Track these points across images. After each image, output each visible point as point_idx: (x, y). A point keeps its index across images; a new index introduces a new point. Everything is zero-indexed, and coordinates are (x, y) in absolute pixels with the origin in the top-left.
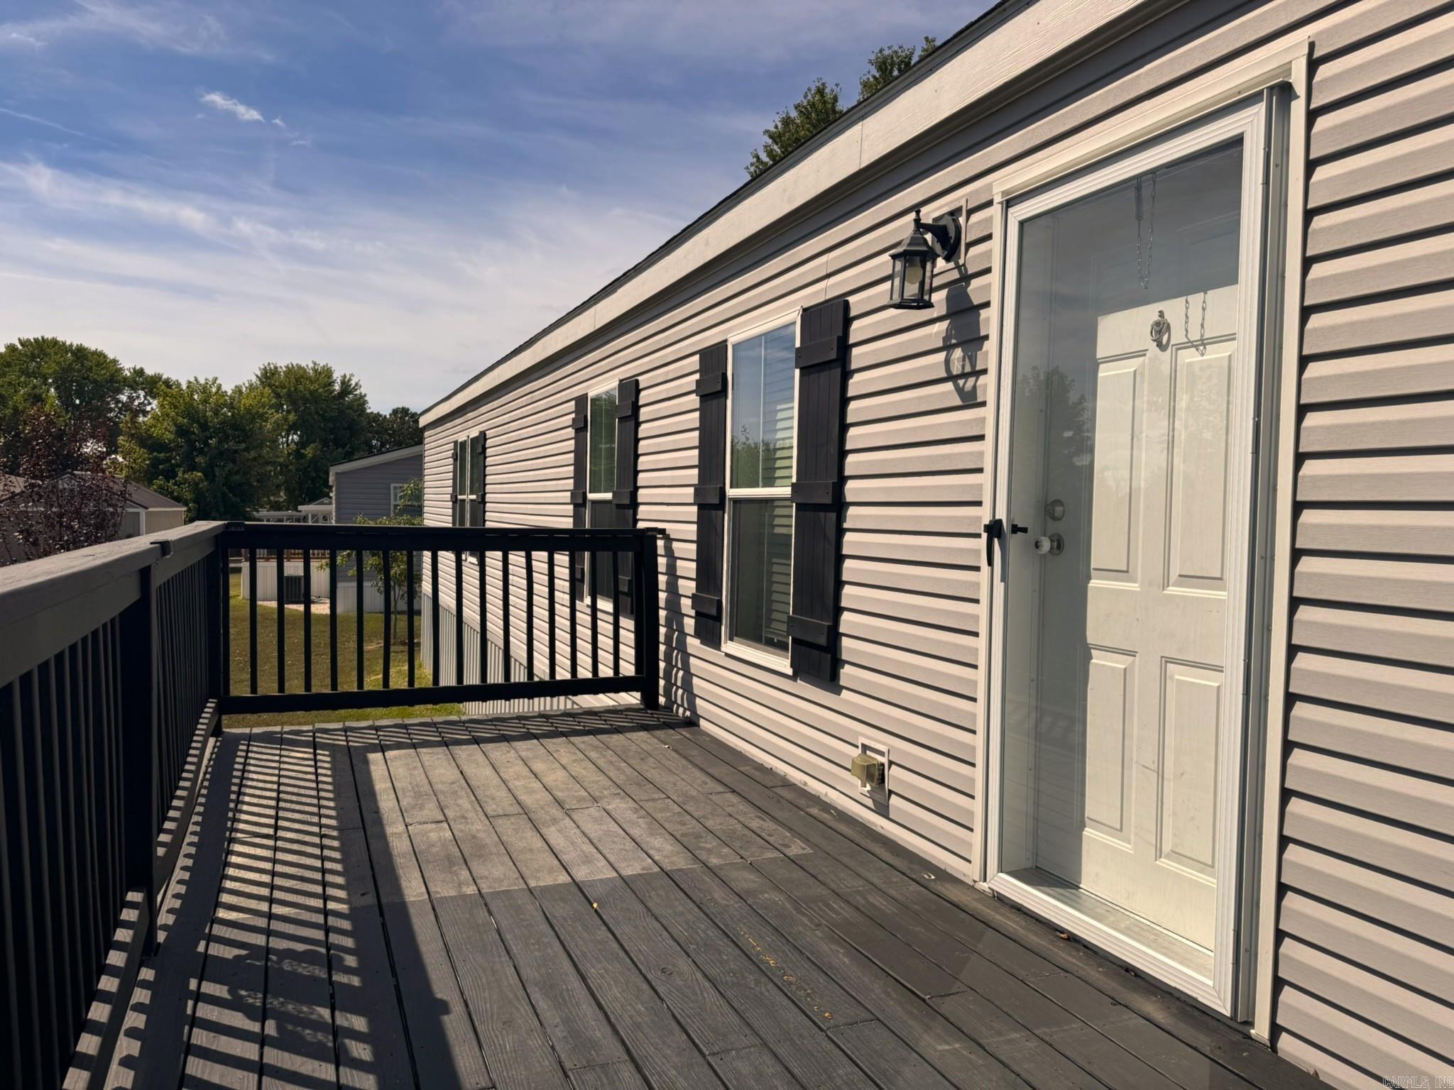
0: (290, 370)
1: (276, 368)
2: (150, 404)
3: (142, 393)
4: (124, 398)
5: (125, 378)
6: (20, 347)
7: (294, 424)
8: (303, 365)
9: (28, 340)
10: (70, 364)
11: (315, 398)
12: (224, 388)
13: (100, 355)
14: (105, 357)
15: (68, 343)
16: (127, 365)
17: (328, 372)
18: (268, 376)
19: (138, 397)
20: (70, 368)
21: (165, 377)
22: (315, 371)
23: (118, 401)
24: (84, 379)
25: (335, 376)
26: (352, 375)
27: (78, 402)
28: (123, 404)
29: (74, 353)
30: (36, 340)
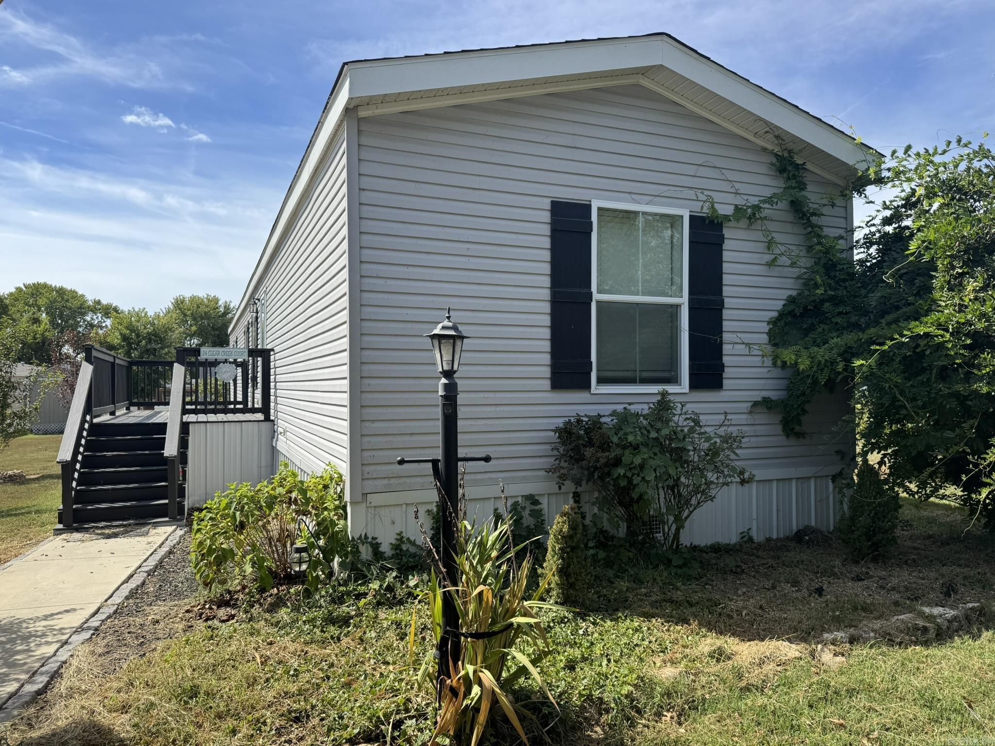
0: (193, 299)
1: (184, 298)
2: (105, 322)
3: (100, 315)
4: (88, 318)
5: (89, 307)
6: (24, 289)
7: (195, 332)
8: (201, 295)
9: (29, 285)
10: (55, 299)
11: (206, 316)
12: (149, 314)
13: (74, 293)
14: (76, 293)
15: (53, 286)
16: (90, 297)
17: (217, 301)
18: (179, 304)
19: (97, 318)
20: (55, 301)
21: (114, 305)
22: (209, 300)
23: (85, 321)
24: (63, 307)
25: (220, 303)
26: (231, 302)
27: (60, 321)
28: (88, 322)
29: (57, 292)
30: (34, 284)
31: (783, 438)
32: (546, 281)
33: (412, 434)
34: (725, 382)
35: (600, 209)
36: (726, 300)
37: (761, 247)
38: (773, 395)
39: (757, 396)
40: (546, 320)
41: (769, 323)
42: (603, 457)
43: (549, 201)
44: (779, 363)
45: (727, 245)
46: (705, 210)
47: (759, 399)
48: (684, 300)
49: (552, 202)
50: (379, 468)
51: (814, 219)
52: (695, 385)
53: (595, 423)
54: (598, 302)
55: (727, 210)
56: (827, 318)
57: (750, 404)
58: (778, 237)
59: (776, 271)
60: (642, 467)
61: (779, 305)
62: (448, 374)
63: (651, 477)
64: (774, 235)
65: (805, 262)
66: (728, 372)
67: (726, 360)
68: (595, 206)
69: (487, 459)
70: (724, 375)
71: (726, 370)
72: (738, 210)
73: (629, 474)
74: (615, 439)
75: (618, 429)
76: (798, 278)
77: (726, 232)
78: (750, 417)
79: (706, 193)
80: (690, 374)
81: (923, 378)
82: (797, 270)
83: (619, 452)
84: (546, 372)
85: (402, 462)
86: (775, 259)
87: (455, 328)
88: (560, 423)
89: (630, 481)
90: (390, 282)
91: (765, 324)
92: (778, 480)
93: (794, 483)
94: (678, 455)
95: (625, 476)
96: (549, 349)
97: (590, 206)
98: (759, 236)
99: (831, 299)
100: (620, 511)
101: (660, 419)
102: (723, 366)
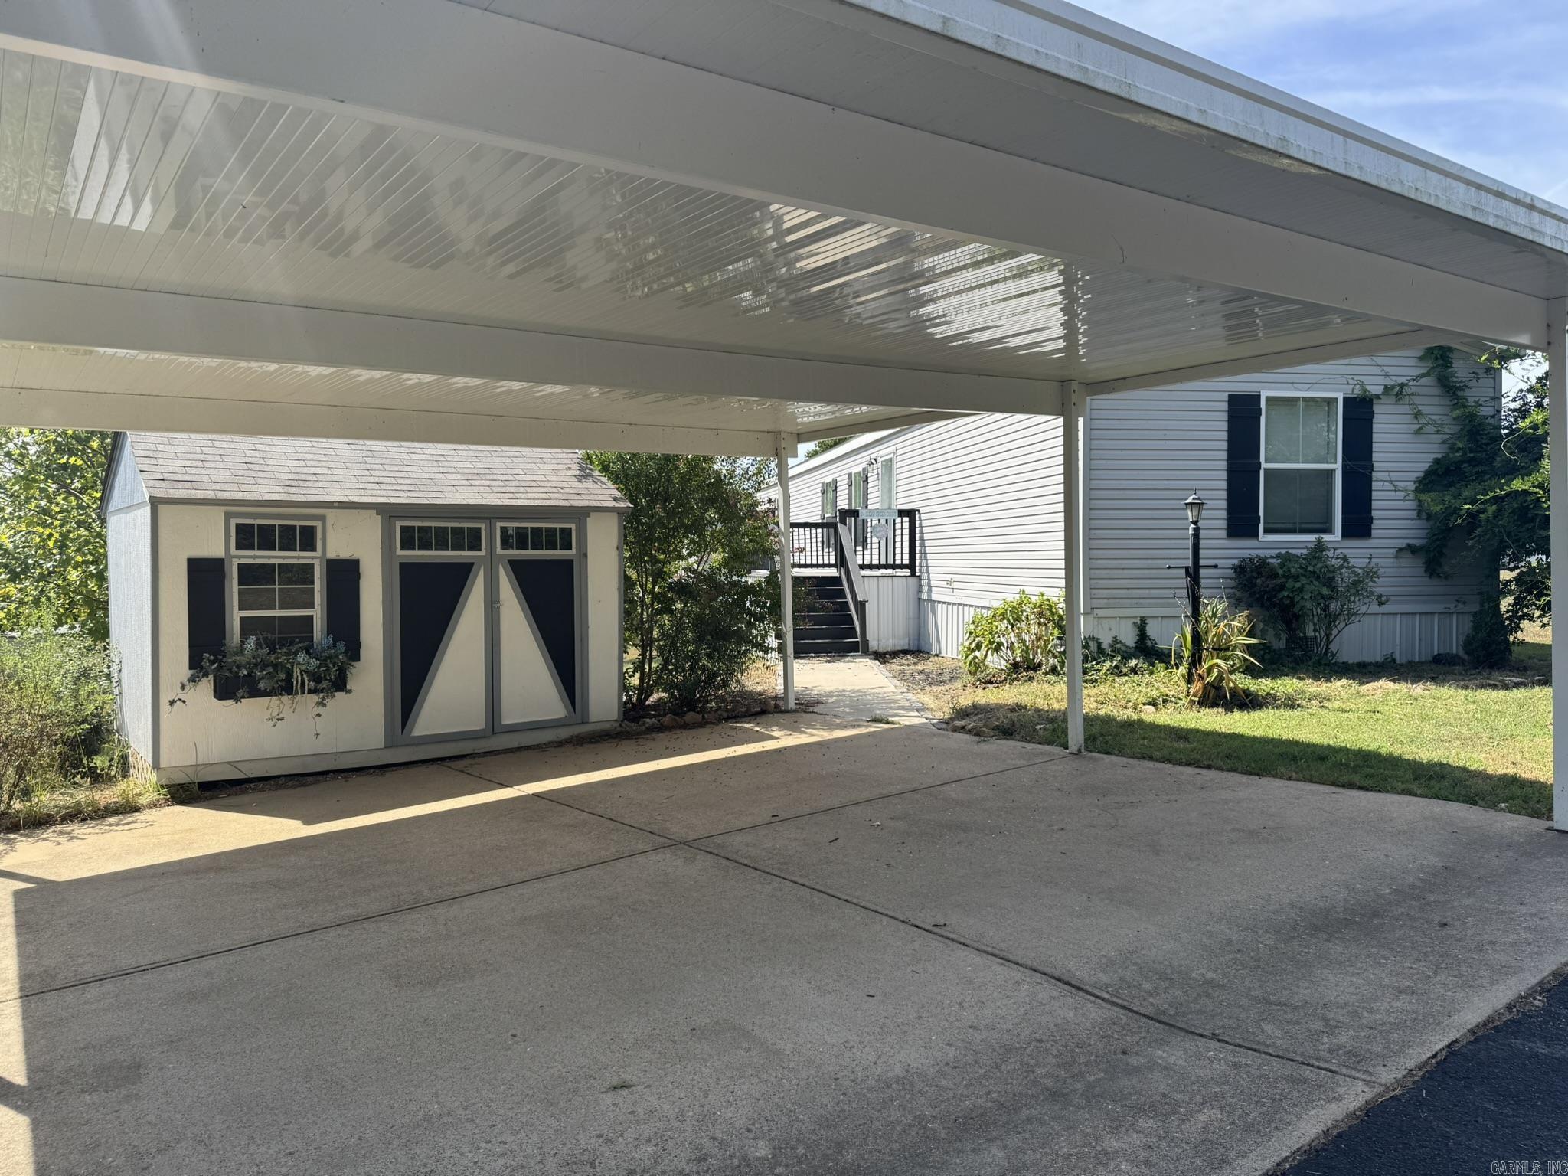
31: (1427, 579)
32: (1224, 455)
33: (1123, 569)
34: (1373, 532)
35: (1268, 399)
36: (1375, 464)
37: (1408, 418)
38: (1417, 542)
39: (1403, 543)
40: (1224, 485)
41: (1415, 482)
42: (1271, 583)
43: (1227, 394)
44: (1424, 516)
45: (1377, 419)
46: (1356, 391)
47: (1404, 546)
48: (1338, 466)
49: (1230, 396)
50: (1100, 591)
51: (1460, 393)
52: (1347, 533)
53: (1263, 561)
54: (1265, 469)
55: (1378, 390)
56: (1466, 477)
57: (1395, 551)
58: (1425, 410)
59: (1422, 439)
60: (1301, 590)
61: (1426, 466)
62: (1195, 523)
63: (1307, 597)
64: (1420, 408)
65: (1451, 428)
66: (1376, 524)
67: (1374, 514)
68: (1264, 395)
69: (1216, 566)
70: (1373, 527)
71: (1374, 521)
72: (1388, 389)
73: (1291, 595)
74: (1281, 572)
75: (1282, 566)
76: (1444, 442)
77: (1376, 408)
78: (1395, 560)
79: (1356, 378)
80: (1343, 525)
81: (1530, 525)
82: (1440, 436)
83: (1283, 580)
84: (1223, 524)
85: (1169, 568)
86: (1420, 429)
87: (1199, 499)
88: (1236, 562)
89: (1292, 599)
90: (1109, 462)
91: (1412, 483)
92: (1420, 614)
93: (1436, 617)
94: (1329, 582)
95: (1288, 596)
96: (1225, 507)
97: (1259, 396)
98: (1406, 409)
99: (1470, 461)
100: (1281, 626)
101: (1315, 558)
102: (1372, 518)
